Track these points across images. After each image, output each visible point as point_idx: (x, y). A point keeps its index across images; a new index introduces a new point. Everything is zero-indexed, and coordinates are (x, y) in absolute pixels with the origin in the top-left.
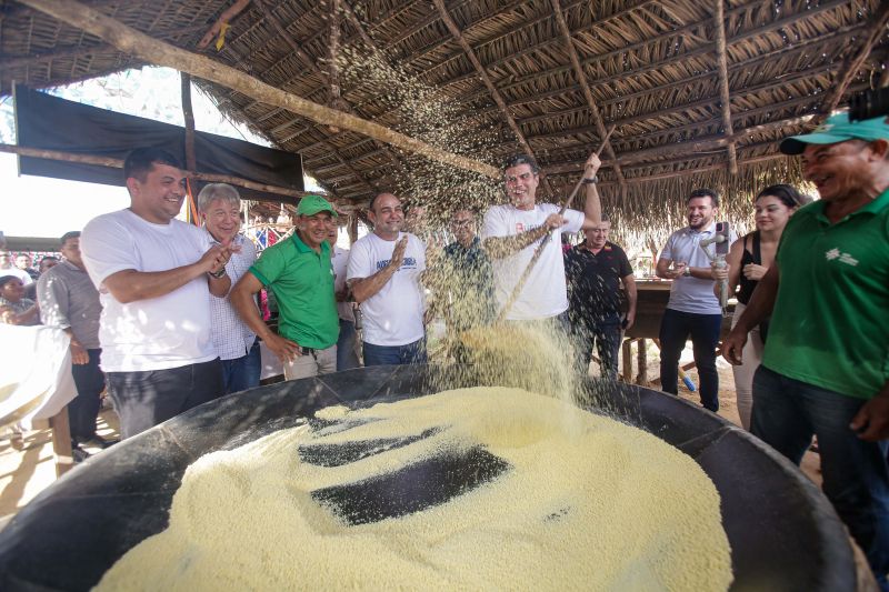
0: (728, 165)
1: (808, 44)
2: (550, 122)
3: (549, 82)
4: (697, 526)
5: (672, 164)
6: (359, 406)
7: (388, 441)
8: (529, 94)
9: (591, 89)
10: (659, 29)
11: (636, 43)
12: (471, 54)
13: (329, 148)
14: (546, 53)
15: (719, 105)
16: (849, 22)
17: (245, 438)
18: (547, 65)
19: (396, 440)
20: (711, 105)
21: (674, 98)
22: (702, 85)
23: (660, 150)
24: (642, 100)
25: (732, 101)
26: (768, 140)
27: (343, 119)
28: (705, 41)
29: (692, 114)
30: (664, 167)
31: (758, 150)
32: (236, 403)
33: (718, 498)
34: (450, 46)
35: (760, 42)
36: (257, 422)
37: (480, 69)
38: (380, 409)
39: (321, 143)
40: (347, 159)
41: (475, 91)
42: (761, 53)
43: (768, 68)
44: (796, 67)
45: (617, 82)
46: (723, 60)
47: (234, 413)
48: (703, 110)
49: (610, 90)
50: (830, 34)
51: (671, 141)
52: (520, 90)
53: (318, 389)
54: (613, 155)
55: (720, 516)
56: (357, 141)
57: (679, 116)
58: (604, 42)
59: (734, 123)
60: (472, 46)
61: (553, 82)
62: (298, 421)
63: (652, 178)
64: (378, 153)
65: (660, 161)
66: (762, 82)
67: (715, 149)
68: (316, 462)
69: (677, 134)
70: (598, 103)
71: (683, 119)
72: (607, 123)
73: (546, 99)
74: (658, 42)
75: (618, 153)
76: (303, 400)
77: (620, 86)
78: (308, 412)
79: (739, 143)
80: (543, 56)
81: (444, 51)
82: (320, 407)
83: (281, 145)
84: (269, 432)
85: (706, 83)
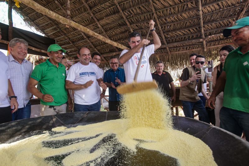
0: (203, 48)
1: (226, 9)
2: (145, 31)
3: (145, 17)
4: (205, 162)
5: (185, 47)
6: (71, 127)
7: (81, 139)
8: (138, 21)
9: (159, 20)
10: (180, 1)
11: (174, 5)
12: (118, 6)
13: (66, 38)
14: (144, 7)
15: (200, 28)
16: (238, 3)
17: (19, 138)
18: (144, 11)
19: (84, 138)
20: (197, 28)
21: (186, 25)
22: (194, 21)
23: (182, 42)
24: (175, 25)
25: (204, 27)
26: (216, 40)
27: (71, 23)
28: (195, 6)
29: (192, 30)
30: (183, 48)
31: (212, 43)
32: (16, 124)
33: (211, 151)
34: (111, 3)
35: (212, 7)
36: (25, 132)
37: (121, 11)
38: (80, 127)
39: (63, 36)
40: (73, 42)
41: (119, 19)
42: (212, 11)
43: (215, 17)
44: (223, 16)
45: (167, 18)
46: (201, 12)
47: (14, 128)
48: (195, 29)
49: (165, 21)
50: (233, 6)
51: (185, 39)
52: (135, 20)
53: (54, 120)
54: (166, 44)
55: (213, 158)
56: (77, 36)
57: (187, 31)
58: (163, 5)
59: (205, 34)
60: (119, 3)
61: (146, 17)
62: (44, 132)
63: (179, 52)
64: (84, 40)
65: (181, 46)
66: (213, 21)
67: (199, 43)
68: (49, 147)
69: (187, 37)
70: (161, 25)
71: (189, 32)
72: (164, 33)
73: (144, 23)
74: (180, 5)
75: (168, 43)
76: (47, 124)
77: (168, 20)
78: (49, 129)
79: (206, 41)
80: (143, 8)
81: (109, 4)
82: (54, 127)
83: (48, 36)
84: (30, 136)
85: (196, 20)
